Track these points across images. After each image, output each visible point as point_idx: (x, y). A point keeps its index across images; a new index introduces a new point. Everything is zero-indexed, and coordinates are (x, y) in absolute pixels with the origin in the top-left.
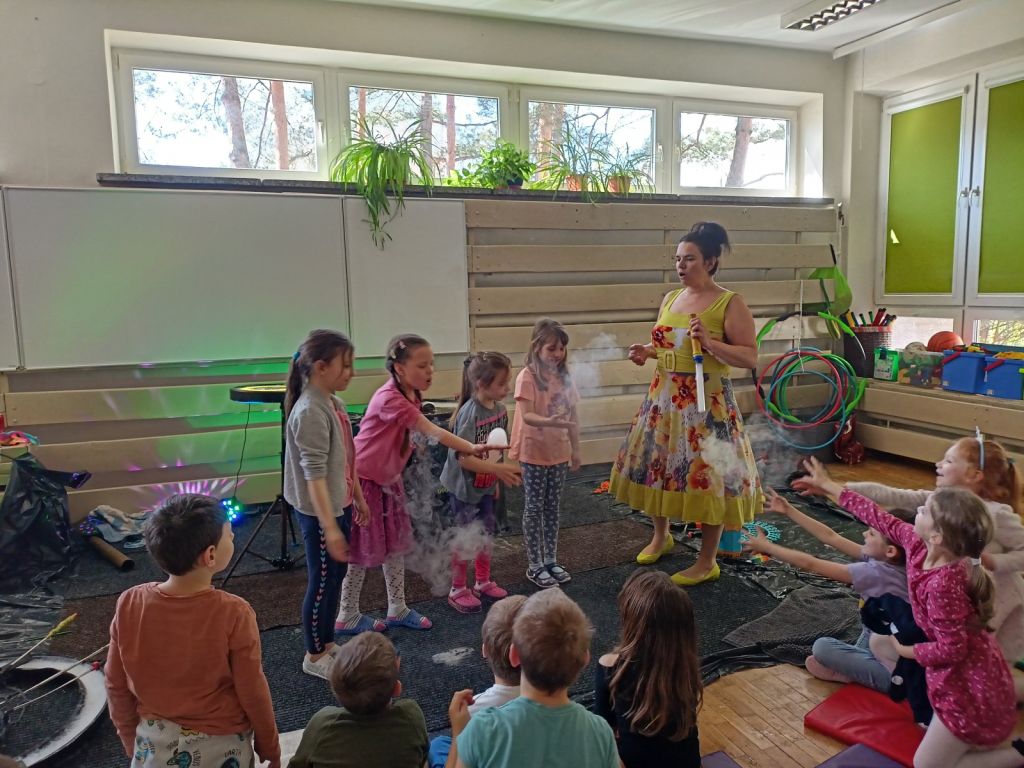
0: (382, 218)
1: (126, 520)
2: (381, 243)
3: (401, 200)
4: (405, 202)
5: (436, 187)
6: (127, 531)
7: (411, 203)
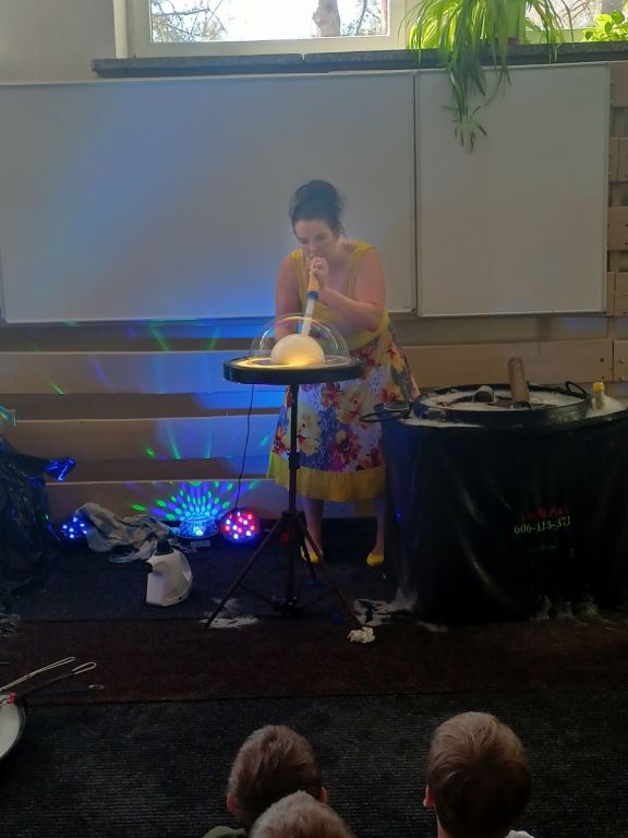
0: (473, 101)
1: (117, 524)
2: (471, 141)
3: (504, 70)
4: (511, 74)
5: (564, 45)
6: (117, 538)
7: (521, 75)
